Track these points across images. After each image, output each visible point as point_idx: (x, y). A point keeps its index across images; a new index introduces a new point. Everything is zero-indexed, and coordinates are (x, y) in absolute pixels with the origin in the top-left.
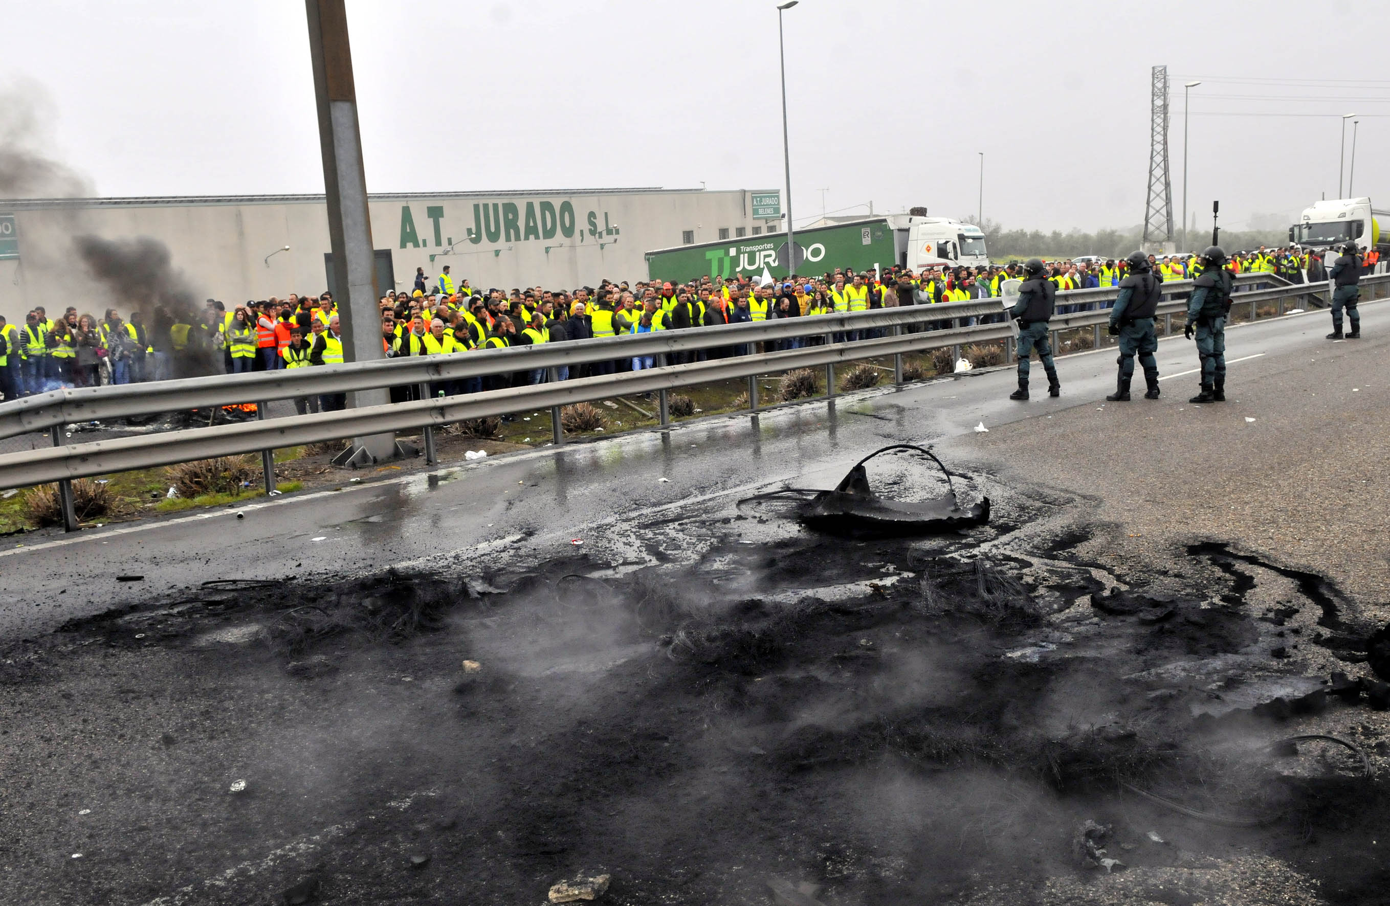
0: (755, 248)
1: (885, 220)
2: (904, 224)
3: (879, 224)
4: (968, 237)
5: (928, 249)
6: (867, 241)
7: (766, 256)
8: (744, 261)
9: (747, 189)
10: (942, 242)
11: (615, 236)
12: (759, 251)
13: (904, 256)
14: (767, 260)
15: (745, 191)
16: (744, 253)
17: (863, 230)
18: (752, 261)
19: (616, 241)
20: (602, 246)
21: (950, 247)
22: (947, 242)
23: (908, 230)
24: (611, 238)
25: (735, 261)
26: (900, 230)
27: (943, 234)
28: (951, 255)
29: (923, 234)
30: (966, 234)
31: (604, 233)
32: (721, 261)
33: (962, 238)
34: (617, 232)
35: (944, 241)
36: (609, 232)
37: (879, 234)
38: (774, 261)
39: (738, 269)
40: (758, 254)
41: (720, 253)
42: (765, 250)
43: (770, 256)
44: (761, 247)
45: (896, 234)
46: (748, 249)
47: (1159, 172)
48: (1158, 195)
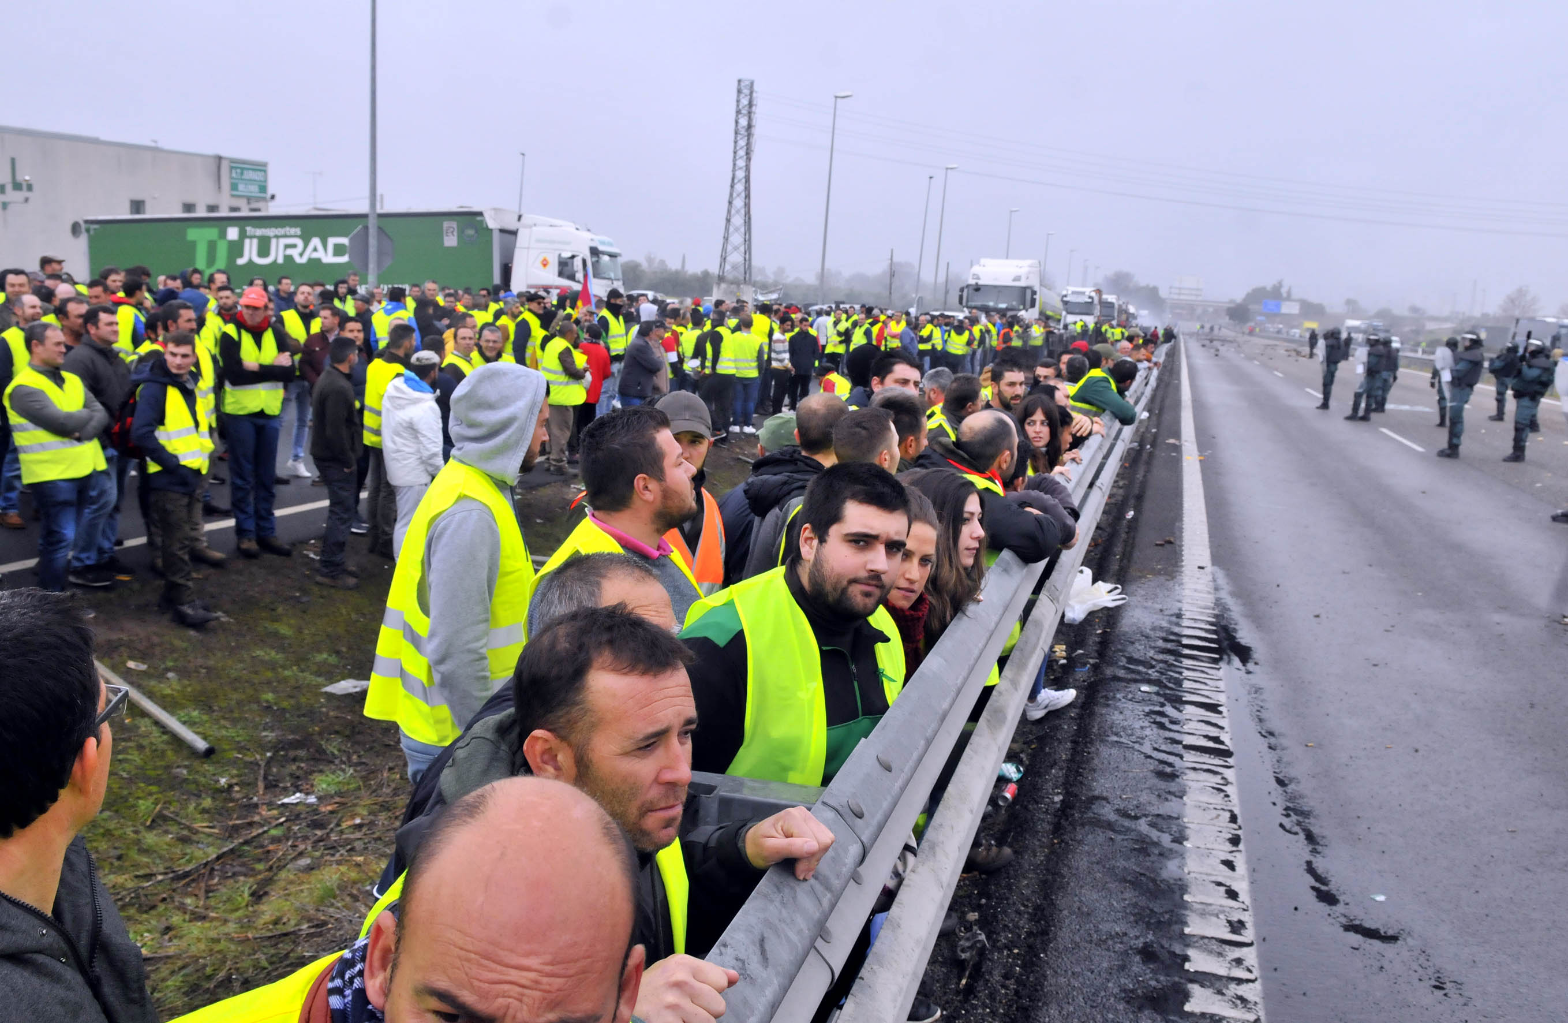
0: (270, 232)
1: (480, 214)
2: (511, 225)
3: (470, 218)
4: (604, 253)
5: (545, 264)
6: (451, 241)
7: (287, 246)
8: (250, 252)
9: (223, 154)
10: (567, 255)
11: (25, 194)
12: (277, 237)
13: (507, 271)
14: (289, 252)
15: (220, 158)
16: (251, 237)
17: (446, 224)
18: (264, 251)
19: (27, 200)
20: (5, 205)
21: (578, 263)
22: (573, 257)
23: (514, 233)
24: (19, 196)
25: (236, 249)
26: (502, 231)
27: (569, 243)
28: (580, 276)
29: (538, 241)
30: (601, 248)
31: (9, 188)
32: (212, 247)
33: (595, 252)
34: (30, 188)
35: (569, 255)
36: (17, 186)
37: (471, 232)
38: (301, 255)
39: (241, 261)
40: (274, 241)
41: (212, 233)
42: (285, 236)
43: (294, 246)
44: (280, 231)
45: (496, 236)
46: (259, 232)
47: (739, 203)
48: (737, 229)
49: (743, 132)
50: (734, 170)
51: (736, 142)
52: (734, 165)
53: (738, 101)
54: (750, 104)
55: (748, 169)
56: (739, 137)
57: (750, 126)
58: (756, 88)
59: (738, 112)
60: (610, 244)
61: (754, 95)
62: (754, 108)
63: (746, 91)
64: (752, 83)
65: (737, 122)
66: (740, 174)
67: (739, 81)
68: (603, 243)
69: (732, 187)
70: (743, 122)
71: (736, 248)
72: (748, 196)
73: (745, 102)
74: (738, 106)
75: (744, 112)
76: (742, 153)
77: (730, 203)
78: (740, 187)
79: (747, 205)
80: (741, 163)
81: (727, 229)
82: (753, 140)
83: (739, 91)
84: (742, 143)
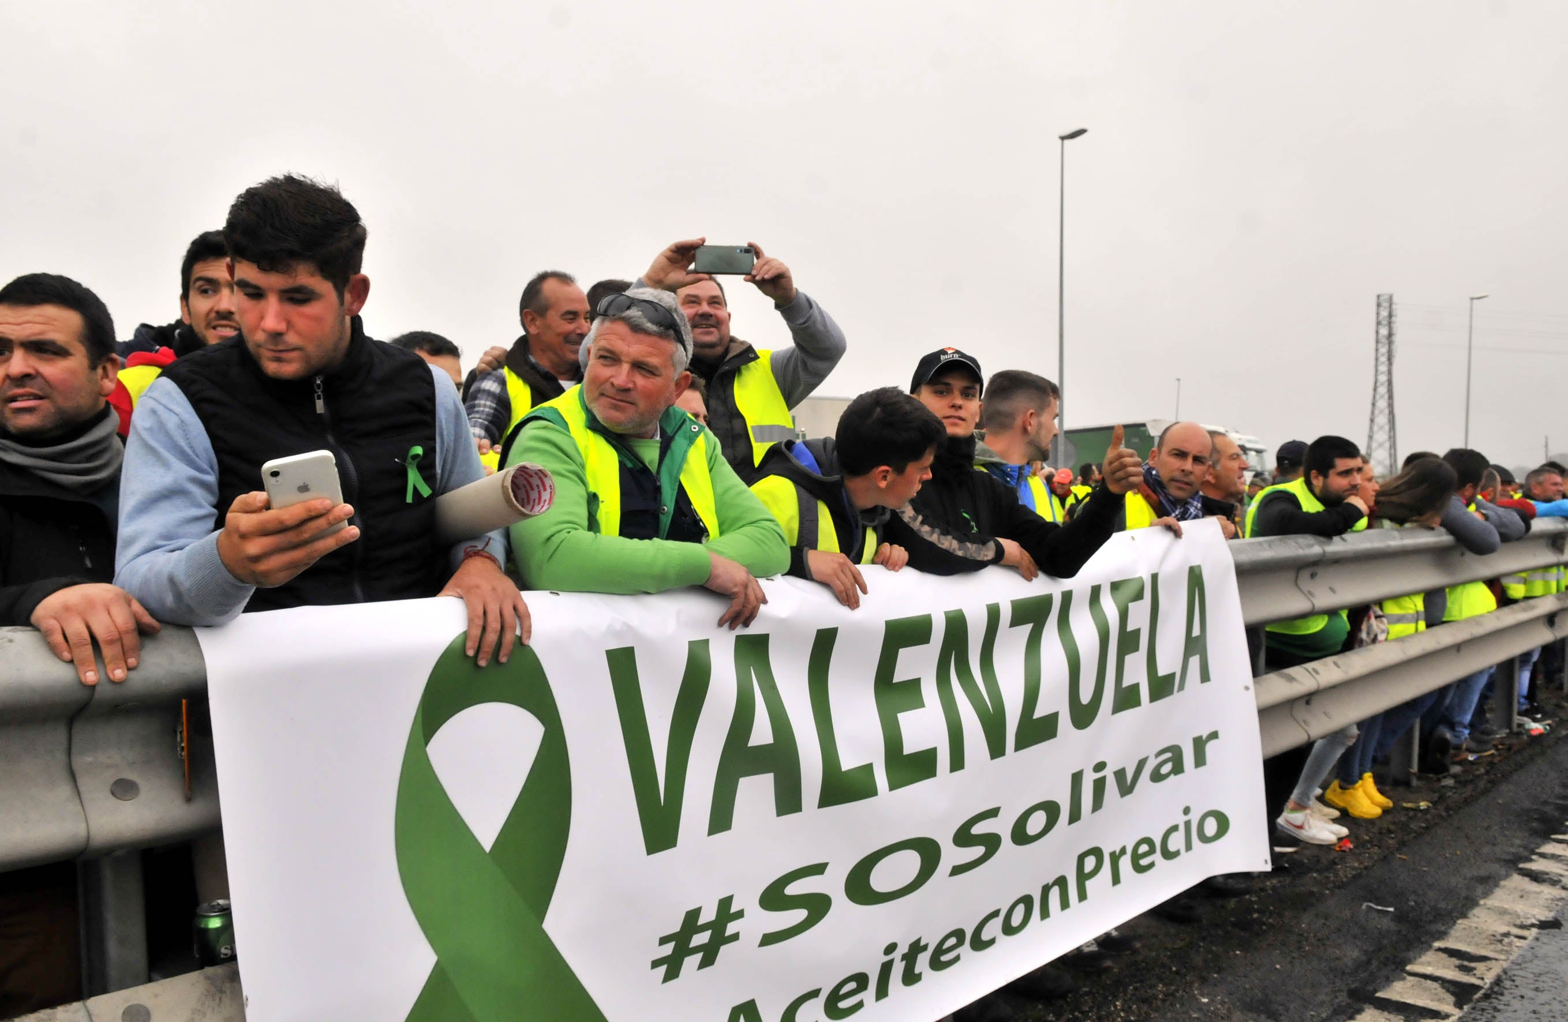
1: (1143, 425)
3: (1136, 429)
37: (1136, 440)
47: (1382, 404)
48: (1381, 428)
49: (1384, 341)
50: (1376, 376)
51: (1377, 350)
52: (1377, 371)
53: (1378, 314)
54: (1390, 316)
55: (1390, 372)
56: (1380, 345)
57: (1390, 335)
58: (1395, 299)
59: (1379, 323)
60: (1256, 442)
61: (1394, 307)
62: (1393, 319)
63: (1386, 304)
64: (1391, 298)
65: (1377, 332)
66: (1383, 378)
67: (1379, 296)
68: (1250, 441)
69: (1375, 390)
70: (1384, 331)
71: (1381, 445)
72: (1391, 397)
73: (1384, 313)
74: (1378, 317)
75: (1385, 322)
76: (1383, 359)
77: (1374, 404)
78: (1383, 390)
79: (1391, 406)
80: (1383, 368)
81: (1371, 429)
82: (1394, 347)
83: (1379, 305)
84: (1384, 350)
